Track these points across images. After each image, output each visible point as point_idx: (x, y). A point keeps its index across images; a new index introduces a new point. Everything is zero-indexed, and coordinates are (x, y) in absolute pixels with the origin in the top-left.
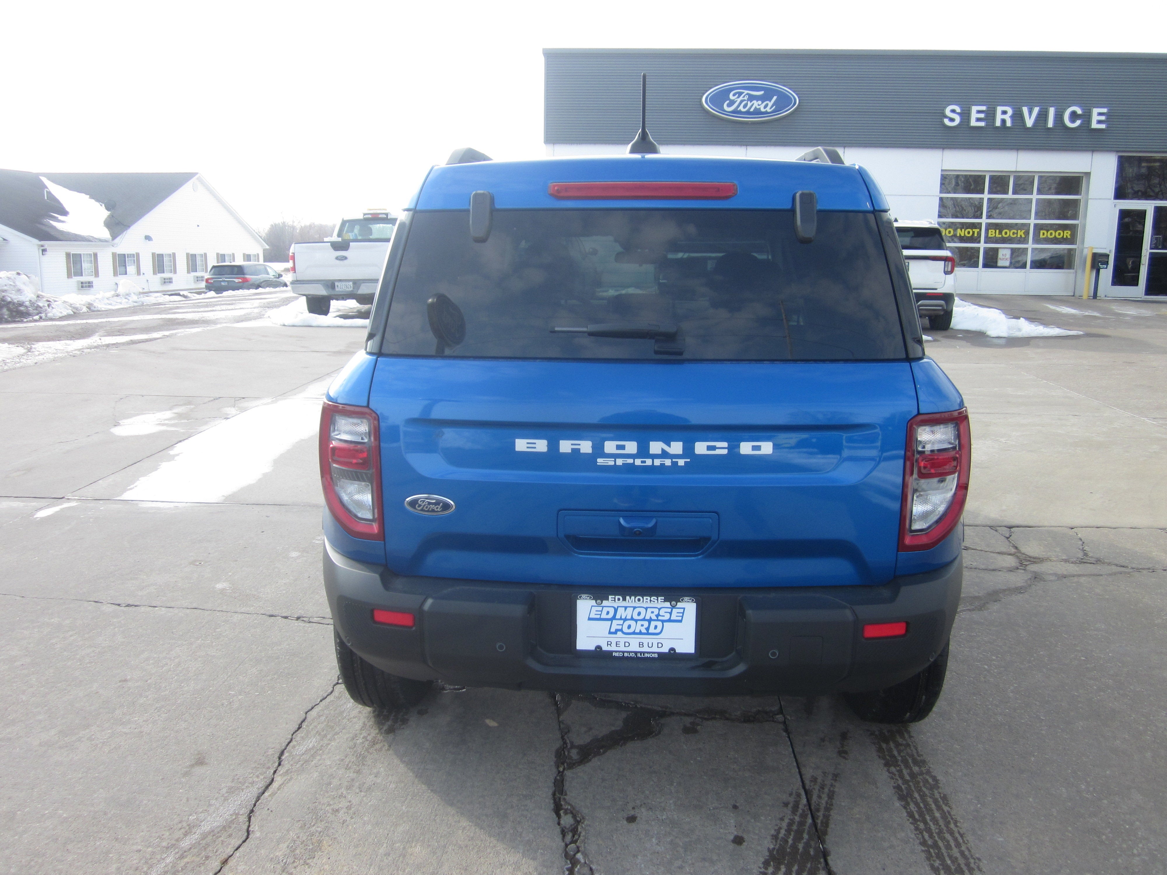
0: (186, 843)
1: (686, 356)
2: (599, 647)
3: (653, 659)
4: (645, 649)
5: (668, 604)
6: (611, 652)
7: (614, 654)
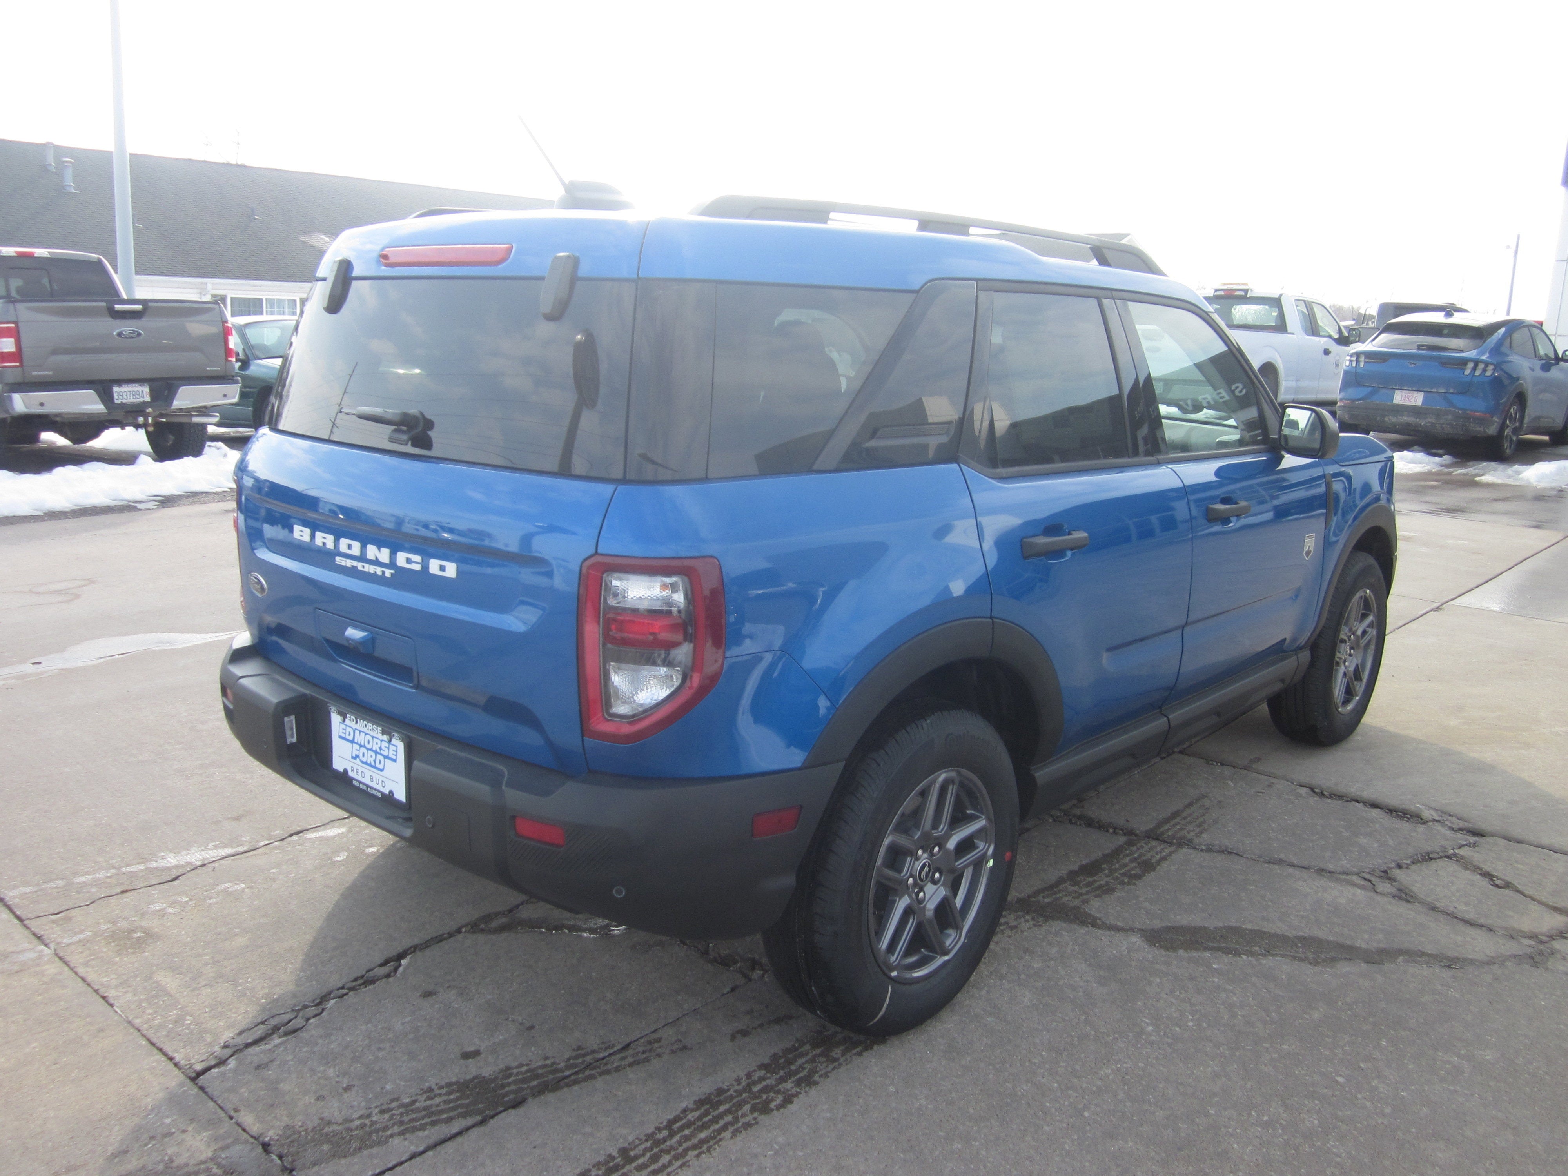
0: (124, 870)
1: (435, 452)
2: (346, 771)
3: (377, 797)
4: (373, 785)
5: (385, 737)
6: (352, 779)
7: (354, 782)
